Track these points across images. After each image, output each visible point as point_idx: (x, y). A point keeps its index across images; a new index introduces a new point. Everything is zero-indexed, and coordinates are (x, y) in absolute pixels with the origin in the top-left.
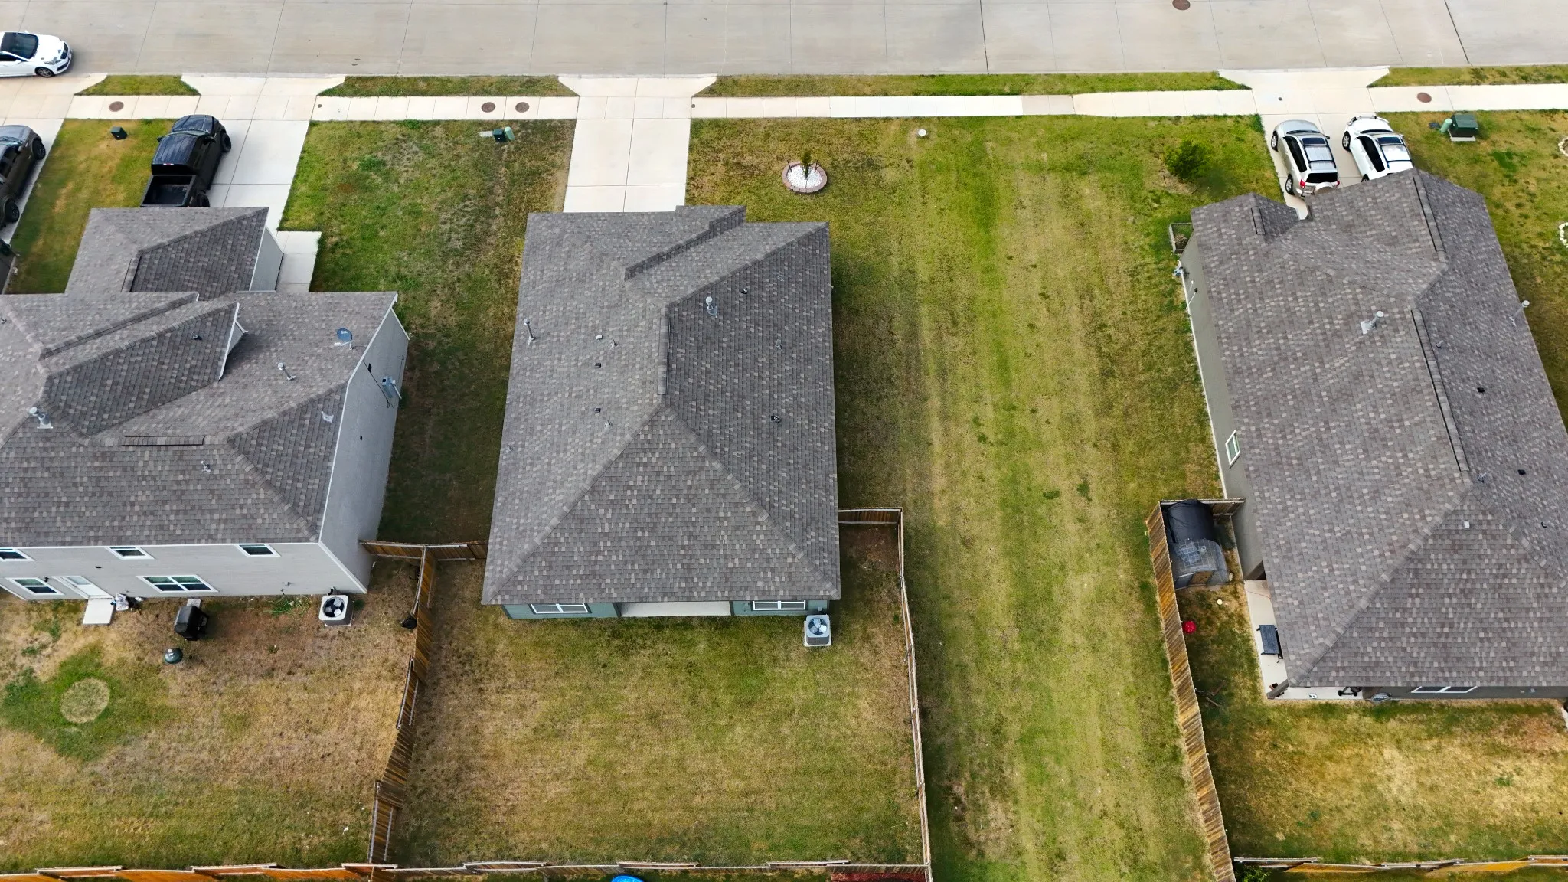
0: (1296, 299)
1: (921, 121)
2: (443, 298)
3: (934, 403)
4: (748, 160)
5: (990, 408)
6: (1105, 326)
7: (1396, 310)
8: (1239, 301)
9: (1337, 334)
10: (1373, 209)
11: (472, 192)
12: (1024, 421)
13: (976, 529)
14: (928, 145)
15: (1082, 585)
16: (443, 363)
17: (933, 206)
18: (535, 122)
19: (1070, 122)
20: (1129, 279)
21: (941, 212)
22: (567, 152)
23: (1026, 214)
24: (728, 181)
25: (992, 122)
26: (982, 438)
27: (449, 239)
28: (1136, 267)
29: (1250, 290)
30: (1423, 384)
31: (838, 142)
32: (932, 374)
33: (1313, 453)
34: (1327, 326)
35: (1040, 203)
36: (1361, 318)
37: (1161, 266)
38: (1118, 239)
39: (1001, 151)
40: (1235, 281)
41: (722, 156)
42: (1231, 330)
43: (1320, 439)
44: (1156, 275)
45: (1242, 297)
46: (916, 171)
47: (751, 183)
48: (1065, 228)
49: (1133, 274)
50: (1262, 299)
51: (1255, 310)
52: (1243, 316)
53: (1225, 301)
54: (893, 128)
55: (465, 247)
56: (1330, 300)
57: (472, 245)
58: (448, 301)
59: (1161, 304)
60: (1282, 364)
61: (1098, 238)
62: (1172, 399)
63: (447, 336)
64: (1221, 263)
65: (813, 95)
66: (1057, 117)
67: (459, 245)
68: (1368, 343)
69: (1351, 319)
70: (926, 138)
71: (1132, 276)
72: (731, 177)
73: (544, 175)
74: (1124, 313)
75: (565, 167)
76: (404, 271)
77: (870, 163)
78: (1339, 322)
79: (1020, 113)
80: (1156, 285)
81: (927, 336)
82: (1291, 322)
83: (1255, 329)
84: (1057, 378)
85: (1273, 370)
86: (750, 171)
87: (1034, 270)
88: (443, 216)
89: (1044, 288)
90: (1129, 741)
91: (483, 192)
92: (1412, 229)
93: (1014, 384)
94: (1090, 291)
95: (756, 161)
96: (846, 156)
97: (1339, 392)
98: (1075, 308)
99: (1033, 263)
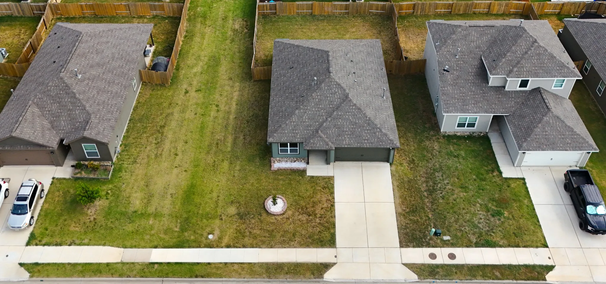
0: (94, 95)
1: (210, 246)
2: (434, 151)
3: (232, 117)
4: (304, 218)
5: (212, 115)
6: (156, 144)
7: (67, 75)
8: (112, 105)
9: (89, 79)
10: (37, 130)
11: (441, 201)
12: (200, 111)
13: (227, 82)
14: (208, 229)
15: (197, 69)
16: (425, 127)
17: (215, 195)
18: (422, 246)
19: (128, 244)
20: (137, 161)
21: (212, 191)
22: (399, 224)
23: (171, 191)
24: (314, 204)
25: (171, 244)
26: (217, 106)
27: (442, 176)
28: (132, 164)
29: (106, 106)
30: (76, 55)
31: (257, 232)
32: (231, 126)
33: (117, 58)
34: (90, 83)
35: (163, 196)
36: (79, 79)
37: (122, 162)
38: (133, 178)
39: (172, 225)
40: (109, 112)
41: (318, 220)
42: (120, 99)
43: (113, 60)
44: (127, 159)
45: (110, 106)
46: (219, 213)
47: (303, 203)
48: (155, 184)
49: (135, 162)
50: (104, 101)
51: (109, 100)
52: (114, 100)
53: (116, 108)
54: (226, 240)
55: (433, 173)
56: (84, 89)
57: (431, 175)
58: (432, 150)
59: (129, 148)
60: (111, 81)
61: (142, 179)
62: (143, 116)
63: (427, 137)
64: (110, 120)
65: (267, 264)
66: (135, 247)
67: (437, 174)
68: (82, 72)
69: (82, 81)
70: (209, 234)
71: (136, 161)
72: (313, 207)
73: (408, 210)
74: (146, 148)
75: (398, 214)
76: (456, 159)
77: (241, 218)
78: (86, 82)
79: (154, 250)
80: (128, 155)
81: (230, 139)
82: (100, 90)
83: (112, 95)
84: (183, 124)
85: (114, 82)
86: (303, 210)
87: (177, 166)
88: (449, 187)
89: (175, 158)
90: (197, 39)
91: (436, 202)
92: (31, 116)
93: (200, 122)
94: (156, 156)
95: (300, 217)
96: (253, 221)
97: (99, 67)
98: (165, 150)
99: (176, 168)
